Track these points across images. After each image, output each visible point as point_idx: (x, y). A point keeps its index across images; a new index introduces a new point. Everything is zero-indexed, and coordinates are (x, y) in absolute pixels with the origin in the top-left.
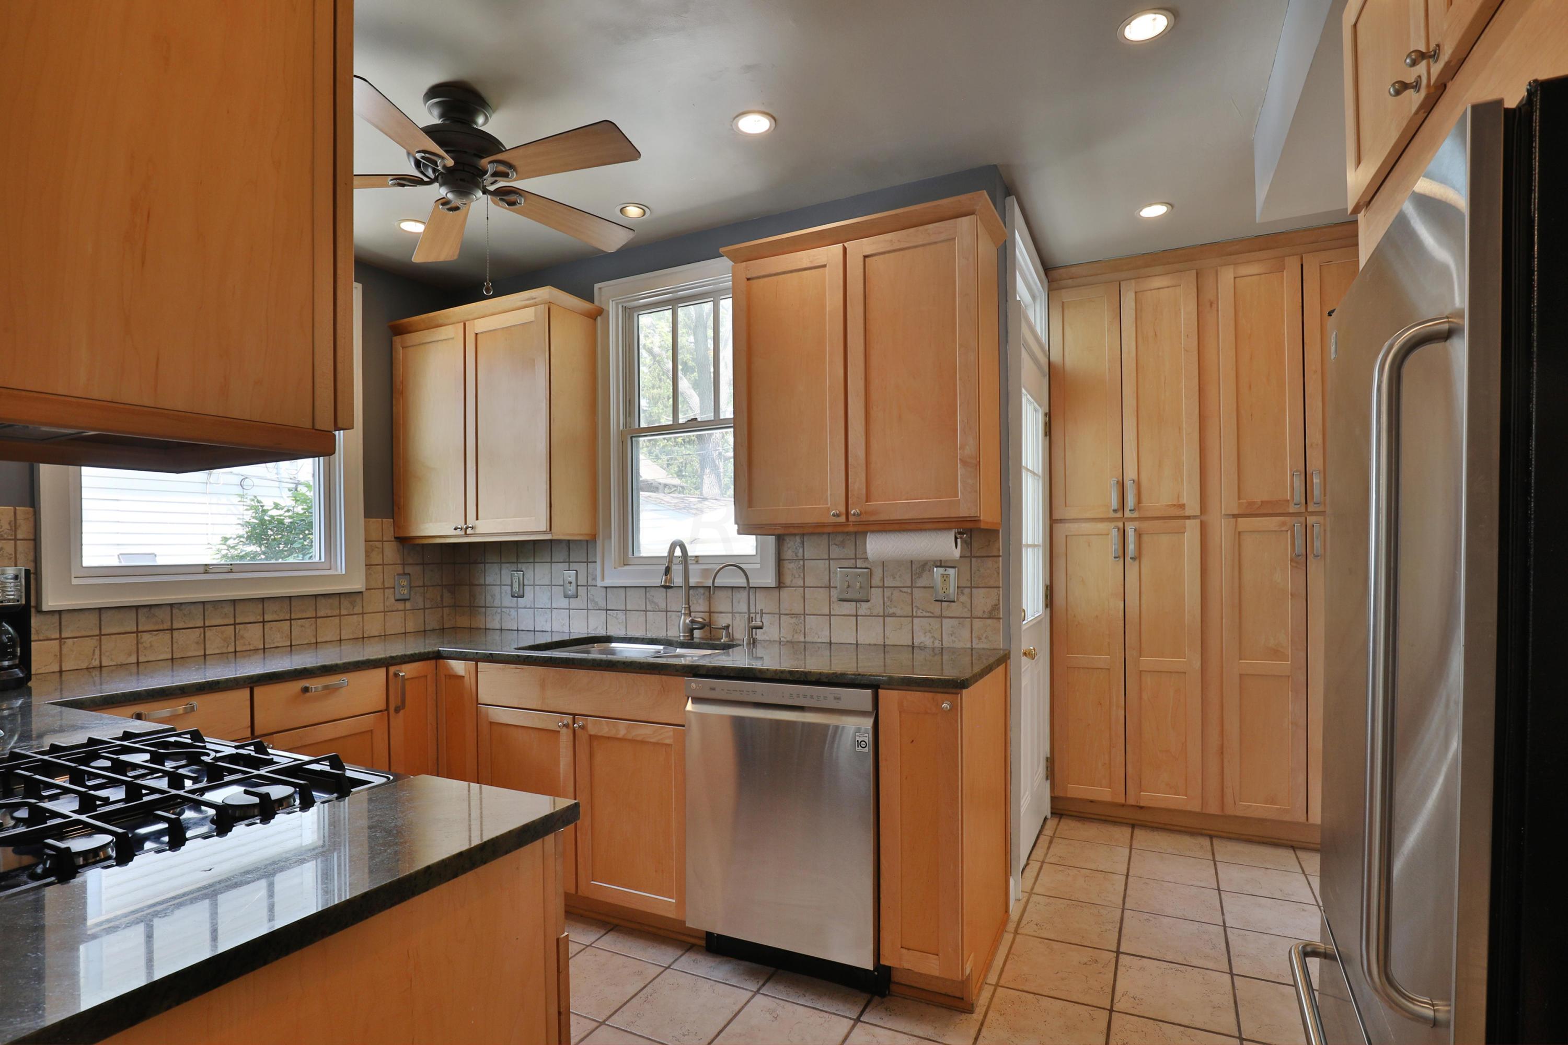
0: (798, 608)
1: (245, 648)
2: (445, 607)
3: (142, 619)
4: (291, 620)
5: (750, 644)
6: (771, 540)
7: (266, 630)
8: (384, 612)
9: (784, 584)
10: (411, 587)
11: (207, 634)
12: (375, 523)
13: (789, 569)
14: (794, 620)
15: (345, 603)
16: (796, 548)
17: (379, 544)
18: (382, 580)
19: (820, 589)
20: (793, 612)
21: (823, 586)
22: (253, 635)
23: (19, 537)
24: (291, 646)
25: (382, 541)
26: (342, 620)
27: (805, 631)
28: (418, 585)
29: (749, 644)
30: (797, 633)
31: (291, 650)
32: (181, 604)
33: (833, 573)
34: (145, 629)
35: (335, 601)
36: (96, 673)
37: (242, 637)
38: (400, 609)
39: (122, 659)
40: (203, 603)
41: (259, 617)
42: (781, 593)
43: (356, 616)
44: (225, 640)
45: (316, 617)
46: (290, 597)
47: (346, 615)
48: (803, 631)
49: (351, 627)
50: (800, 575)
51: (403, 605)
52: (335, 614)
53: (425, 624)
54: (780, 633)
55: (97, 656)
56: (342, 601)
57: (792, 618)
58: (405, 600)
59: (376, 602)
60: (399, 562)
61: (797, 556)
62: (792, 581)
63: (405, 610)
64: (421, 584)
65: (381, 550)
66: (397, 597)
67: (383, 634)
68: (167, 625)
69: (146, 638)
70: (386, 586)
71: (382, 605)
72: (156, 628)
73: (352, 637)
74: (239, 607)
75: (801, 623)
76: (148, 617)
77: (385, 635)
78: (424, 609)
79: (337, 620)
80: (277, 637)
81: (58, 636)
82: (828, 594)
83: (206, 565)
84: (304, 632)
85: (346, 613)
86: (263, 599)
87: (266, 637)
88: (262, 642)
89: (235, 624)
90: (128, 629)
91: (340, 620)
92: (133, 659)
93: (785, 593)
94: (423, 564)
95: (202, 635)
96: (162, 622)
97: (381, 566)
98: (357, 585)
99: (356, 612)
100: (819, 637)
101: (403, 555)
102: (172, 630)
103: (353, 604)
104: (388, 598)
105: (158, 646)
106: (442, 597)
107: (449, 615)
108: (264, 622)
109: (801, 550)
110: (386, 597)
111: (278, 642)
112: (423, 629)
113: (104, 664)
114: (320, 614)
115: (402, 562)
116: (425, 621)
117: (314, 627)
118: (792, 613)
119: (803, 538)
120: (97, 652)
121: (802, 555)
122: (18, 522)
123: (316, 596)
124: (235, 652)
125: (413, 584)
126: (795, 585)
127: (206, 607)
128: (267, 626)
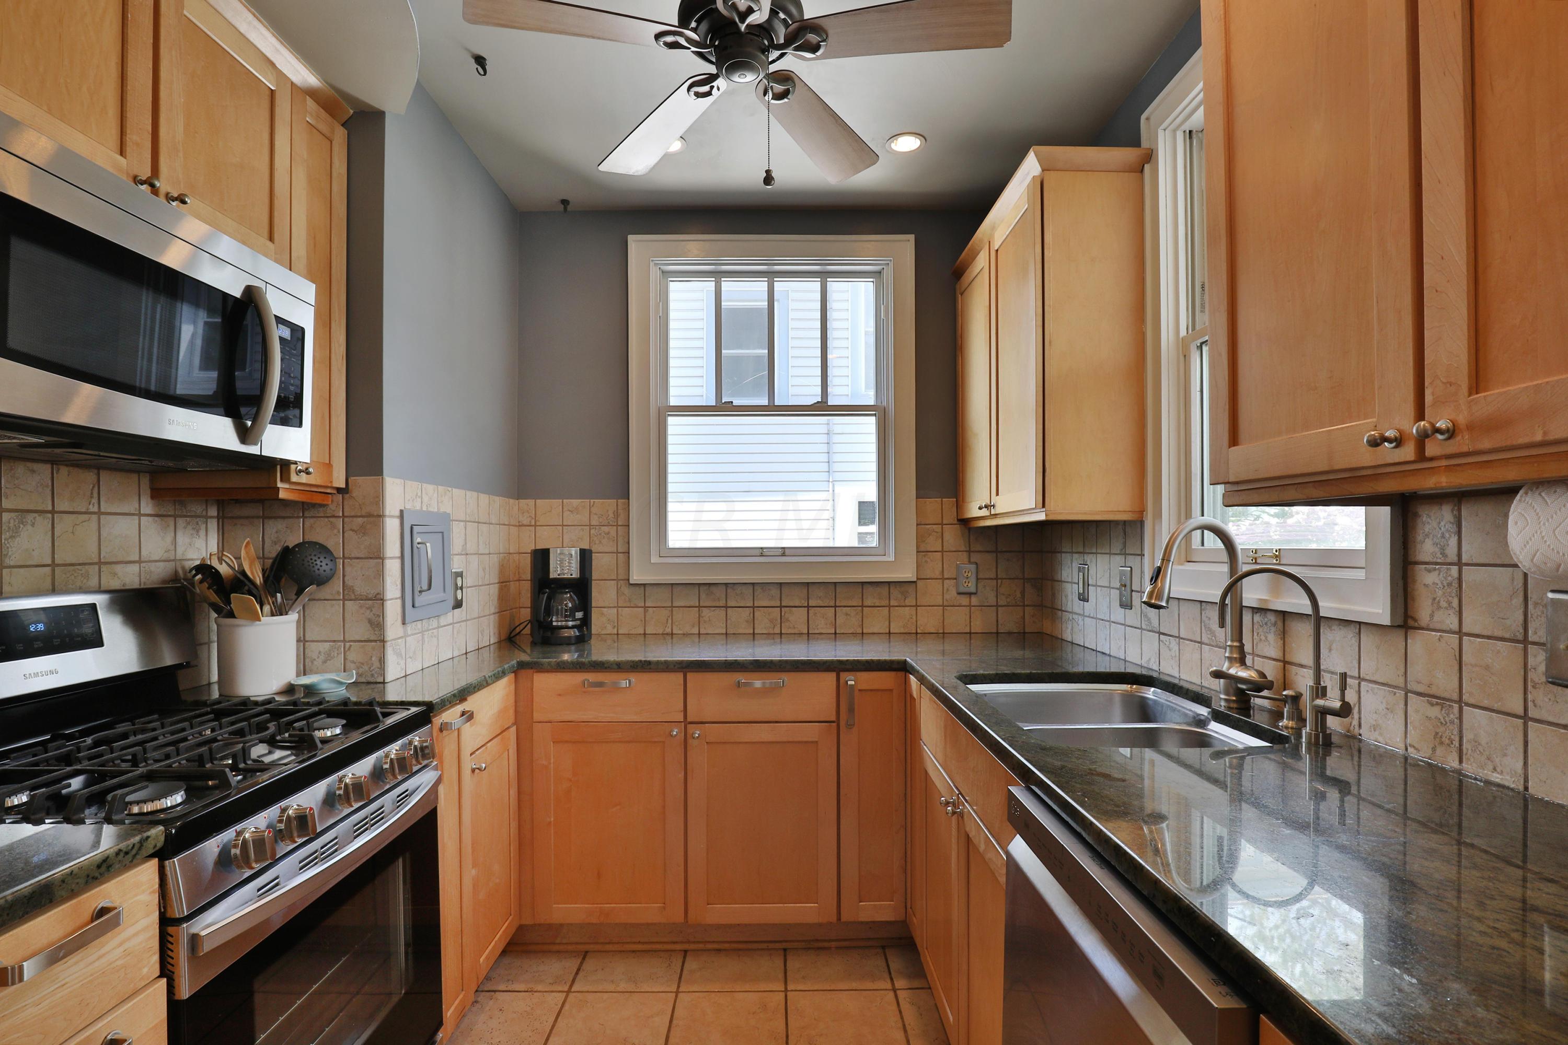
0: (1446, 684)
1: (790, 631)
2: (1027, 606)
3: (703, 596)
4: (835, 607)
5: (1317, 743)
6: (1384, 513)
7: (810, 615)
8: (943, 606)
9: (1415, 620)
10: (977, 579)
11: (756, 614)
12: (932, 505)
13: (1426, 586)
14: (1435, 712)
15: (895, 593)
16: (1443, 536)
17: (938, 528)
18: (941, 569)
19: (1499, 643)
20: (1433, 691)
21: (1507, 636)
22: (797, 618)
23: (620, 523)
24: (835, 633)
25: (942, 524)
26: (891, 611)
27: (1461, 745)
28: (987, 577)
29: (1313, 745)
30: (1442, 743)
31: (835, 637)
32: (734, 584)
33: (1536, 604)
34: (704, 605)
35: (884, 590)
36: (669, 638)
37: (788, 620)
38: (964, 604)
39: (687, 629)
40: (753, 584)
41: (803, 602)
42: (1409, 641)
43: (908, 608)
44: (771, 621)
45: (862, 606)
46: (835, 583)
47: (897, 606)
48: (1457, 744)
49: (902, 618)
50: (1450, 603)
51: (968, 599)
52: (883, 603)
53: (997, 625)
54: (1406, 737)
55: (669, 624)
56: (891, 591)
57: (1432, 705)
58: (970, 594)
59: (933, 592)
60: (963, 548)
61: (1444, 555)
62: (1432, 616)
63: (970, 606)
64: (993, 575)
65: (940, 534)
66: (962, 590)
67: (941, 631)
68: (722, 603)
69: (705, 612)
70: (945, 577)
71: (940, 598)
72: (714, 604)
73: (902, 631)
74: (785, 590)
75: (1452, 722)
76: (707, 594)
77: (944, 633)
78: (997, 606)
79: (886, 610)
80: (821, 623)
81: (643, 605)
82: (1521, 660)
83: (762, 548)
84: (848, 620)
85: (896, 604)
86: (808, 583)
87: (810, 622)
88: (806, 627)
89: (781, 607)
90: (692, 604)
91: (889, 611)
92: (695, 631)
93: (1418, 643)
94: (996, 551)
95: (752, 615)
96: (719, 600)
97: (940, 553)
98: (909, 574)
99: (907, 604)
100: (1495, 769)
101: (969, 542)
102: (726, 607)
103: (905, 595)
104: (948, 590)
105: (715, 621)
106: (1023, 593)
107: (1033, 616)
108: (808, 607)
109: (1453, 541)
110: (945, 589)
111: (822, 628)
112: (995, 631)
113: (674, 632)
114: (868, 602)
115: (968, 549)
116: (997, 621)
117: (859, 617)
118: (1431, 692)
119: (1460, 510)
120: (670, 621)
121: (1455, 550)
122: (619, 511)
123: (863, 583)
124: (781, 634)
125: (981, 576)
126: (1438, 626)
127: (756, 588)
128: (812, 611)
